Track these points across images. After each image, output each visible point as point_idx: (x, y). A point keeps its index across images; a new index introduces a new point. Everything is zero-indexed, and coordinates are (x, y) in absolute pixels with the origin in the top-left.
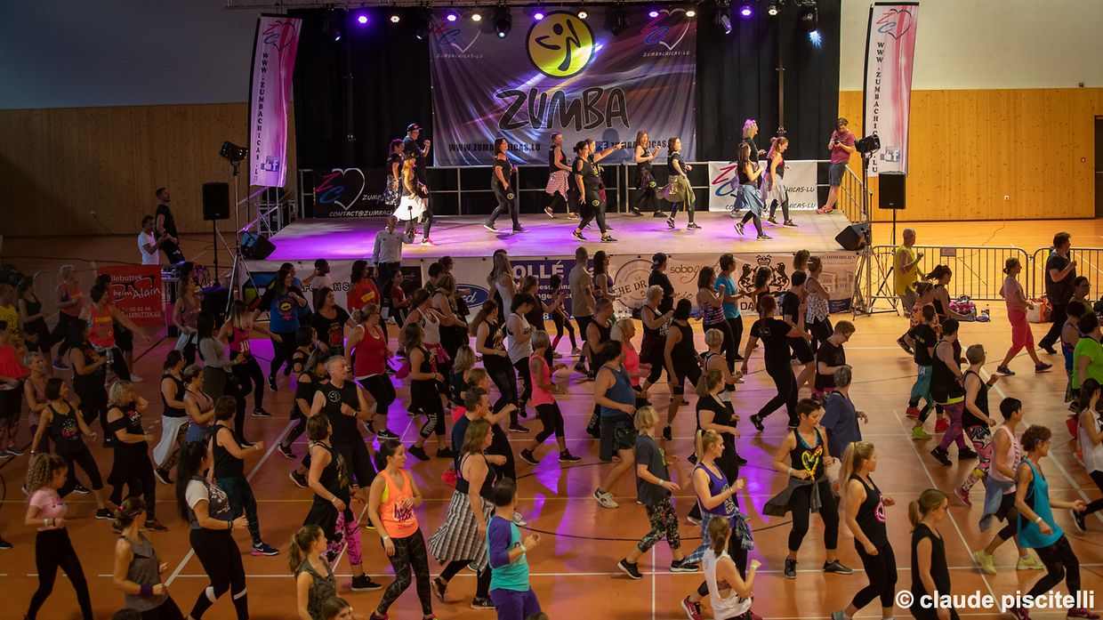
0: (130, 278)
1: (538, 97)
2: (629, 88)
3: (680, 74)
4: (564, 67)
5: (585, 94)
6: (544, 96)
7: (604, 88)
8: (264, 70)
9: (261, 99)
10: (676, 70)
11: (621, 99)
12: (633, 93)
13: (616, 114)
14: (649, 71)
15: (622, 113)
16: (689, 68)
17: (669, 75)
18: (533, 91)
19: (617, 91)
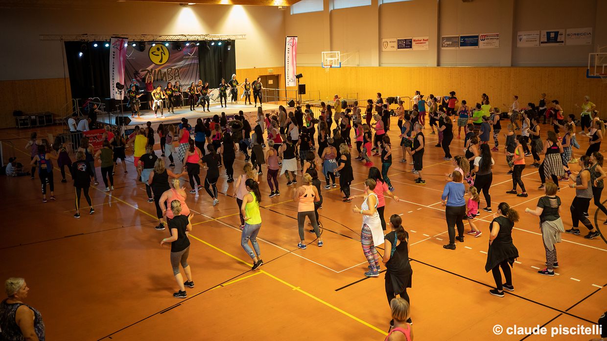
0: (95, 135)
1: (153, 71)
2: (180, 68)
3: (194, 63)
4: (161, 61)
5: (167, 70)
6: (155, 71)
7: (173, 68)
8: (114, 58)
9: (113, 68)
10: (193, 62)
11: (178, 71)
12: (181, 69)
13: (176, 76)
14: (185, 62)
15: (179, 76)
16: (196, 61)
17: (191, 64)
18: (152, 70)
19: (176, 69)
